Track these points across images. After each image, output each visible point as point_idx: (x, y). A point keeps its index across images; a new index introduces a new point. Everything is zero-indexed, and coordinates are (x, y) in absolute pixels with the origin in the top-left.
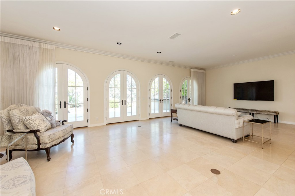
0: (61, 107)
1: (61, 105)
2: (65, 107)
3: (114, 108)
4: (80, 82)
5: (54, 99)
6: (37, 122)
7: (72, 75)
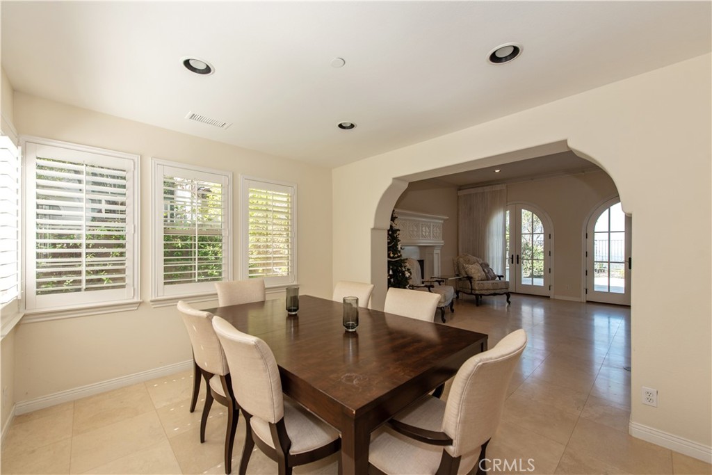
0: (512, 263)
1: (512, 258)
2: (518, 263)
3: (607, 278)
4: (539, 227)
5: (505, 250)
6: (473, 271)
7: (526, 215)
